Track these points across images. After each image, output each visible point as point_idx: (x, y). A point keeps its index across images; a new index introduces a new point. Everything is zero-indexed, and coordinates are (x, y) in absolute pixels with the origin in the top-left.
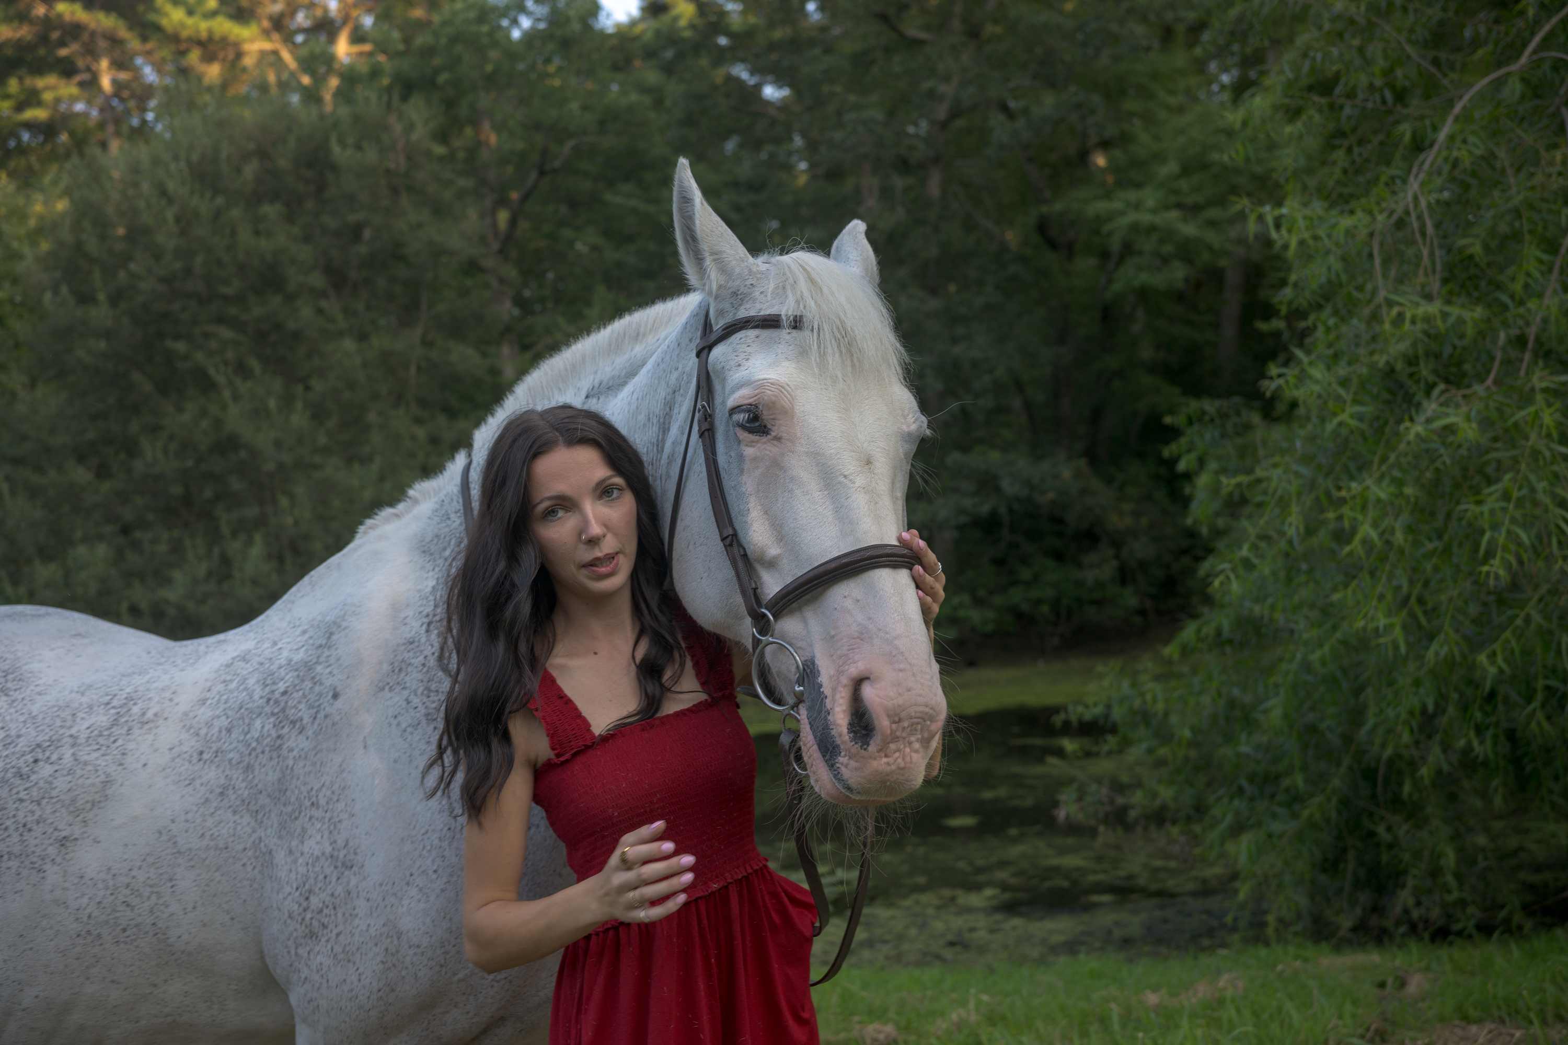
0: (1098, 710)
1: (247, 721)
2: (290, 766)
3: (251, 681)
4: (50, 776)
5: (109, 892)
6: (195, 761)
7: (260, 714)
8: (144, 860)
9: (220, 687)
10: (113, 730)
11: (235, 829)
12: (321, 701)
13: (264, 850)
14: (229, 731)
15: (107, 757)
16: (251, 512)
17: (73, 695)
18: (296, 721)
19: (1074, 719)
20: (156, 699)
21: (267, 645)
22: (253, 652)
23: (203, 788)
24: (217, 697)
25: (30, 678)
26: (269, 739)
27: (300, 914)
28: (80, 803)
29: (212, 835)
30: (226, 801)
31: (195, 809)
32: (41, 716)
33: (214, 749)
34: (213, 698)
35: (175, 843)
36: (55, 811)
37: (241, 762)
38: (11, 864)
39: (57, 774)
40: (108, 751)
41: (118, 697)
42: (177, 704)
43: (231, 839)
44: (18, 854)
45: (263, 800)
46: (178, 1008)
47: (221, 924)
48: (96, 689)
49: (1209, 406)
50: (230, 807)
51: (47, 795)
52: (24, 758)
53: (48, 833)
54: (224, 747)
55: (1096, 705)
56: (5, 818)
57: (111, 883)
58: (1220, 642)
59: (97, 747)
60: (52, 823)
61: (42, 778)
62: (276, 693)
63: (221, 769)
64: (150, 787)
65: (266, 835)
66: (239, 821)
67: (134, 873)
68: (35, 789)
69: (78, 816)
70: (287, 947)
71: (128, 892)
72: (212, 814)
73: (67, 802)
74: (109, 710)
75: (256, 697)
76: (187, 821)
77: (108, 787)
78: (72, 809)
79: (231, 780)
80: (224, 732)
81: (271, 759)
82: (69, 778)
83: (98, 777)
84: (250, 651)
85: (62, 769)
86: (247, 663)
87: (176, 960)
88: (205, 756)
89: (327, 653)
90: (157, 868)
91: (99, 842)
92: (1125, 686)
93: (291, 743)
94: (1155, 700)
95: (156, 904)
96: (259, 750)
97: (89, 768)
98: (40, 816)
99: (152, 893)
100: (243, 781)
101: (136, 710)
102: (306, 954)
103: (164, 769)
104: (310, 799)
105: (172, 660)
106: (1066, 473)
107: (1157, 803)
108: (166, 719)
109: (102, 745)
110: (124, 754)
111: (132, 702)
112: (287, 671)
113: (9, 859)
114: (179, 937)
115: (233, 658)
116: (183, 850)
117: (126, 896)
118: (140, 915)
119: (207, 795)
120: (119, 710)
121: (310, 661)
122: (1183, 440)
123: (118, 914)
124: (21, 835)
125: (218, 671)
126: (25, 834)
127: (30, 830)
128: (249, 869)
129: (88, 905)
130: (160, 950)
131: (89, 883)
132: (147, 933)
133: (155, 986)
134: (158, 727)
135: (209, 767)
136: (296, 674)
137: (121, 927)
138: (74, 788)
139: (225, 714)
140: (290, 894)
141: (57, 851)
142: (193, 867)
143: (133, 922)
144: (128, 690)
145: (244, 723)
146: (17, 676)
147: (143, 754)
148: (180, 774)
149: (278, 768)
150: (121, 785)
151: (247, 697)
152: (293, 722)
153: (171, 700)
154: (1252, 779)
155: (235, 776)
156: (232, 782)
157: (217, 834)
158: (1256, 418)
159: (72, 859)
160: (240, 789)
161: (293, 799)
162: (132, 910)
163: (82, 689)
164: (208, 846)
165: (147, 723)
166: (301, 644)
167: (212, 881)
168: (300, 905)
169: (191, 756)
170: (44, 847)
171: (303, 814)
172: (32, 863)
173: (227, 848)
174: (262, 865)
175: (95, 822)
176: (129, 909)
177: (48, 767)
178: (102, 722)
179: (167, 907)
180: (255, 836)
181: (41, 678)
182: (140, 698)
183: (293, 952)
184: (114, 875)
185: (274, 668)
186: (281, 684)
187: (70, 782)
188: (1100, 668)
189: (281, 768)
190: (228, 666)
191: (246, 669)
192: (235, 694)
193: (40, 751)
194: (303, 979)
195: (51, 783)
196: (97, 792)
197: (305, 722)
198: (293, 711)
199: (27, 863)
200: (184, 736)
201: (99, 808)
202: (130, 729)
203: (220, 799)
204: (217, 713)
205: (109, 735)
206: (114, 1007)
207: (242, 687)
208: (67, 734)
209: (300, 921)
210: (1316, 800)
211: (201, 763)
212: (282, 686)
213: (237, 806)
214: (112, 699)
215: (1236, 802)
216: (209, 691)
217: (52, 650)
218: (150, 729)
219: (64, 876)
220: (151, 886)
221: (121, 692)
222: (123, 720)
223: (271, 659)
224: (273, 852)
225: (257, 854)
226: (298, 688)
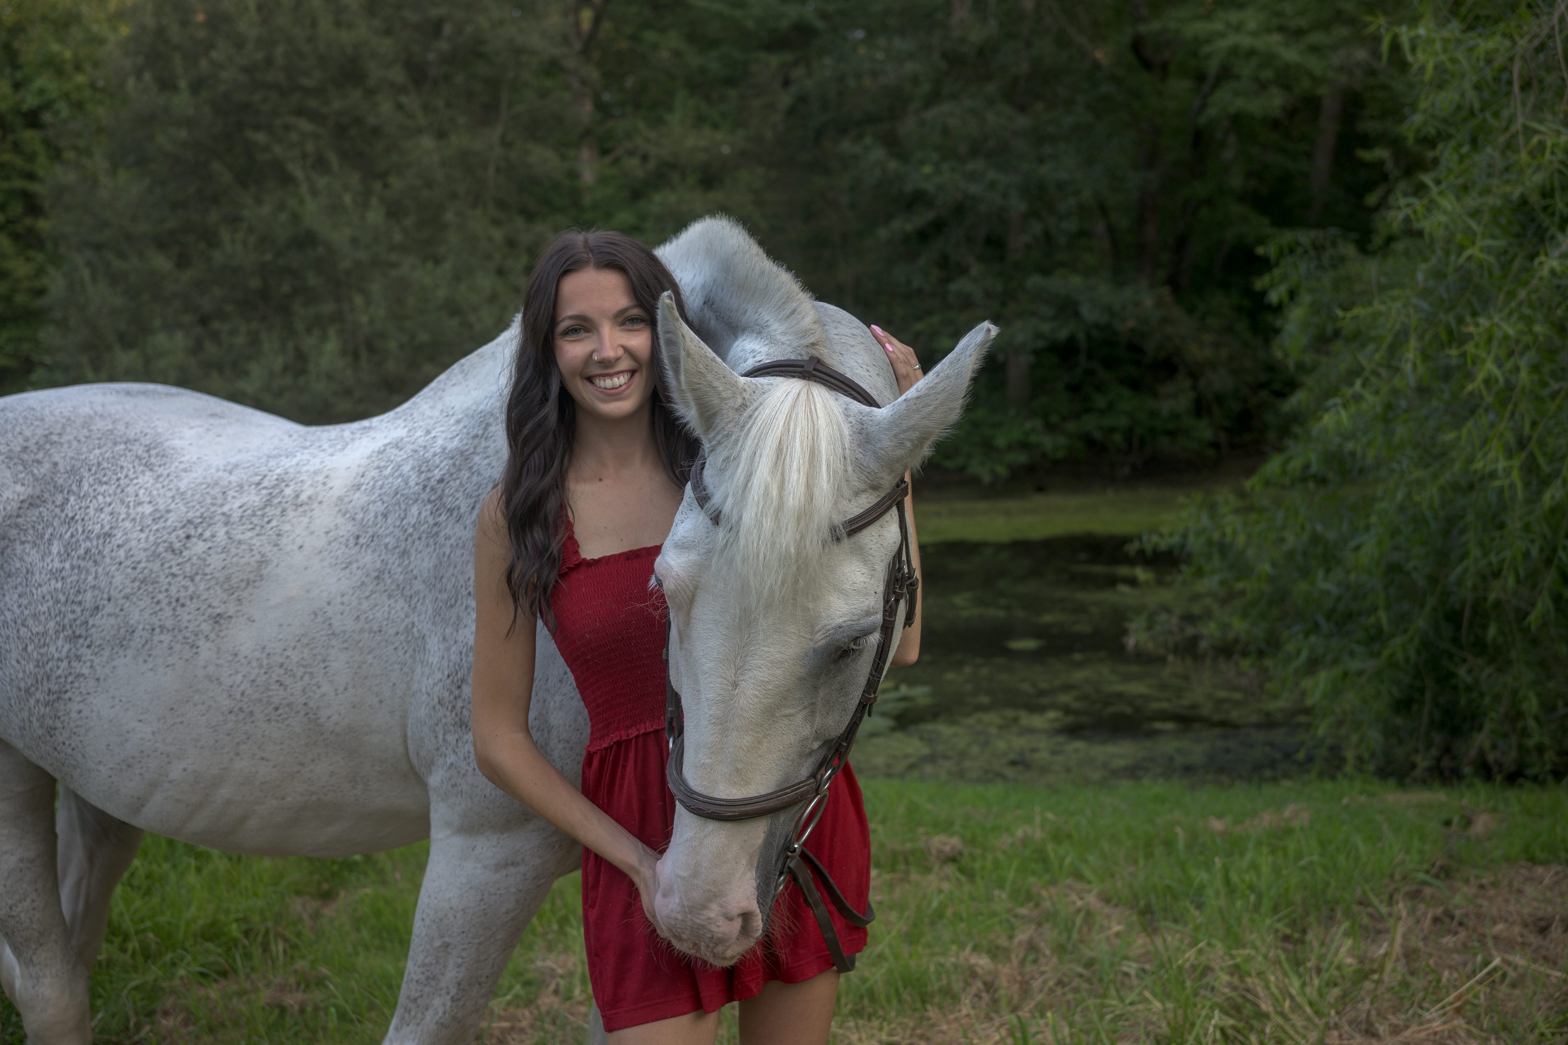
0: (1175, 540)
1: (403, 507)
2: (447, 554)
3: (406, 468)
4: (204, 552)
5: (263, 671)
6: (351, 544)
7: (417, 500)
8: (299, 640)
9: (374, 473)
10: (267, 509)
11: (389, 613)
12: (480, 491)
13: (416, 635)
14: (385, 516)
15: (262, 538)
16: (327, 308)
17: (221, 473)
18: (454, 509)
19: (1148, 548)
20: (309, 482)
21: (419, 433)
22: (406, 439)
23: (359, 571)
24: (372, 483)
25: (173, 454)
26: (426, 526)
27: (450, 702)
28: (234, 581)
29: (367, 618)
30: (382, 585)
31: (351, 592)
32: (189, 493)
33: (370, 533)
34: (368, 484)
35: (330, 624)
36: (209, 588)
37: (397, 547)
38: (163, 637)
39: (211, 551)
40: (263, 532)
41: (268, 478)
42: (331, 488)
43: (385, 623)
44: (170, 628)
45: (418, 585)
46: (323, 787)
47: (370, 706)
48: (244, 468)
49: (1305, 237)
50: (385, 591)
51: (200, 572)
52: (175, 533)
53: (202, 609)
54: (380, 532)
55: (1171, 535)
56: (157, 591)
57: (265, 662)
58: (1305, 477)
59: (251, 526)
60: (206, 600)
61: (196, 554)
62: (432, 480)
63: (377, 553)
64: (306, 568)
65: (419, 620)
66: (393, 605)
67: (289, 653)
68: (188, 565)
69: (233, 594)
70: (434, 731)
71: (282, 671)
72: (367, 598)
73: (221, 580)
74: (260, 490)
75: (412, 483)
76: (342, 603)
77: (263, 567)
78: (226, 586)
79: (387, 564)
80: (380, 517)
81: (428, 545)
82: (224, 556)
83: (253, 556)
84: (402, 439)
85: (215, 547)
86: (401, 450)
87: (324, 740)
88: (362, 541)
89: (484, 444)
90: (311, 649)
91: (254, 621)
92: (1205, 520)
93: (448, 531)
94: (1235, 533)
95: (309, 684)
96: (416, 536)
97: (244, 547)
98: (194, 592)
99: (305, 673)
100: (399, 565)
101: (288, 491)
102: (454, 742)
103: (320, 552)
104: (466, 589)
105: (317, 444)
106: (1148, 301)
107: (1231, 636)
108: (320, 503)
109: (256, 525)
110: (279, 535)
111: (284, 484)
112: (442, 458)
113: (161, 632)
114: (329, 718)
115: (385, 446)
116: (337, 632)
117: (279, 676)
118: (292, 695)
119: (363, 578)
120: (271, 491)
121: (466, 450)
122: (1277, 272)
123: (271, 693)
124: (174, 609)
125: (369, 457)
126: (178, 608)
127: (183, 605)
128: (401, 652)
129: (242, 682)
130: (309, 729)
131: (243, 661)
132: (298, 712)
133: (302, 764)
134: (312, 510)
135: (366, 551)
136: (451, 462)
137: (273, 706)
138: (229, 566)
139: (381, 499)
140: (441, 680)
141: (211, 628)
142: (347, 648)
143: (286, 702)
144: (278, 471)
145: (400, 509)
146: (159, 452)
147: (298, 536)
148: (337, 558)
149: (434, 556)
150: (277, 566)
151: (402, 484)
152: (451, 511)
153: (324, 484)
154: (1329, 616)
155: (391, 561)
156: (389, 567)
157: (371, 617)
158: (1350, 250)
159: (226, 636)
160: (396, 574)
161: (449, 587)
162: (285, 689)
163: (229, 468)
164: (362, 628)
165: (301, 505)
166: (455, 433)
167: (364, 663)
168: (451, 692)
169: (348, 540)
170: (197, 623)
171: (459, 602)
172: (185, 638)
173: (380, 631)
174: (414, 650)
175: (250, 601)
176: (282, 688)
177: (201, 544)
178: (254, 501)
179: (319, 687)
180: (407, 621)
181: (184, 455)
182: (292, 480)
183: (441, 737)
184: (268, 655)
185: (429, 455)
186: (437, 471)
187: (224, 560)
188: (1181, 499)
189: (438, 555)
190: (380, 452)
191: (400, 456)
192: (390, 480)
193: (192, 527)
194: (448, 764)
195: (205, 560)
196: (251, 572)
197: (462, 511)
198: (450, 499)
199: (180, 637)
200: (340, 520)
201: (254, 587)
202: (284, 511)
203: (375, 583)
204: (373, 498)
205: (263, 516)
206: (262, 783)
207: (396, 474)
208: (219, 512)
209: (450, 708)
210: (1398, 641)
211: (358, 547)
212: (437, 474)
213: (393, 590)
214: (262, 479)
215: (1313, 639)
216: (363, 476)
217: (192, 428)
218: (305, 512)
219: (218, 653)
220: (304, 667)
221: (271, 473)
222: (276, 501)
223: (425, 447)
224: (426, 638)
225: (410, 638)
226: (454, 476)
